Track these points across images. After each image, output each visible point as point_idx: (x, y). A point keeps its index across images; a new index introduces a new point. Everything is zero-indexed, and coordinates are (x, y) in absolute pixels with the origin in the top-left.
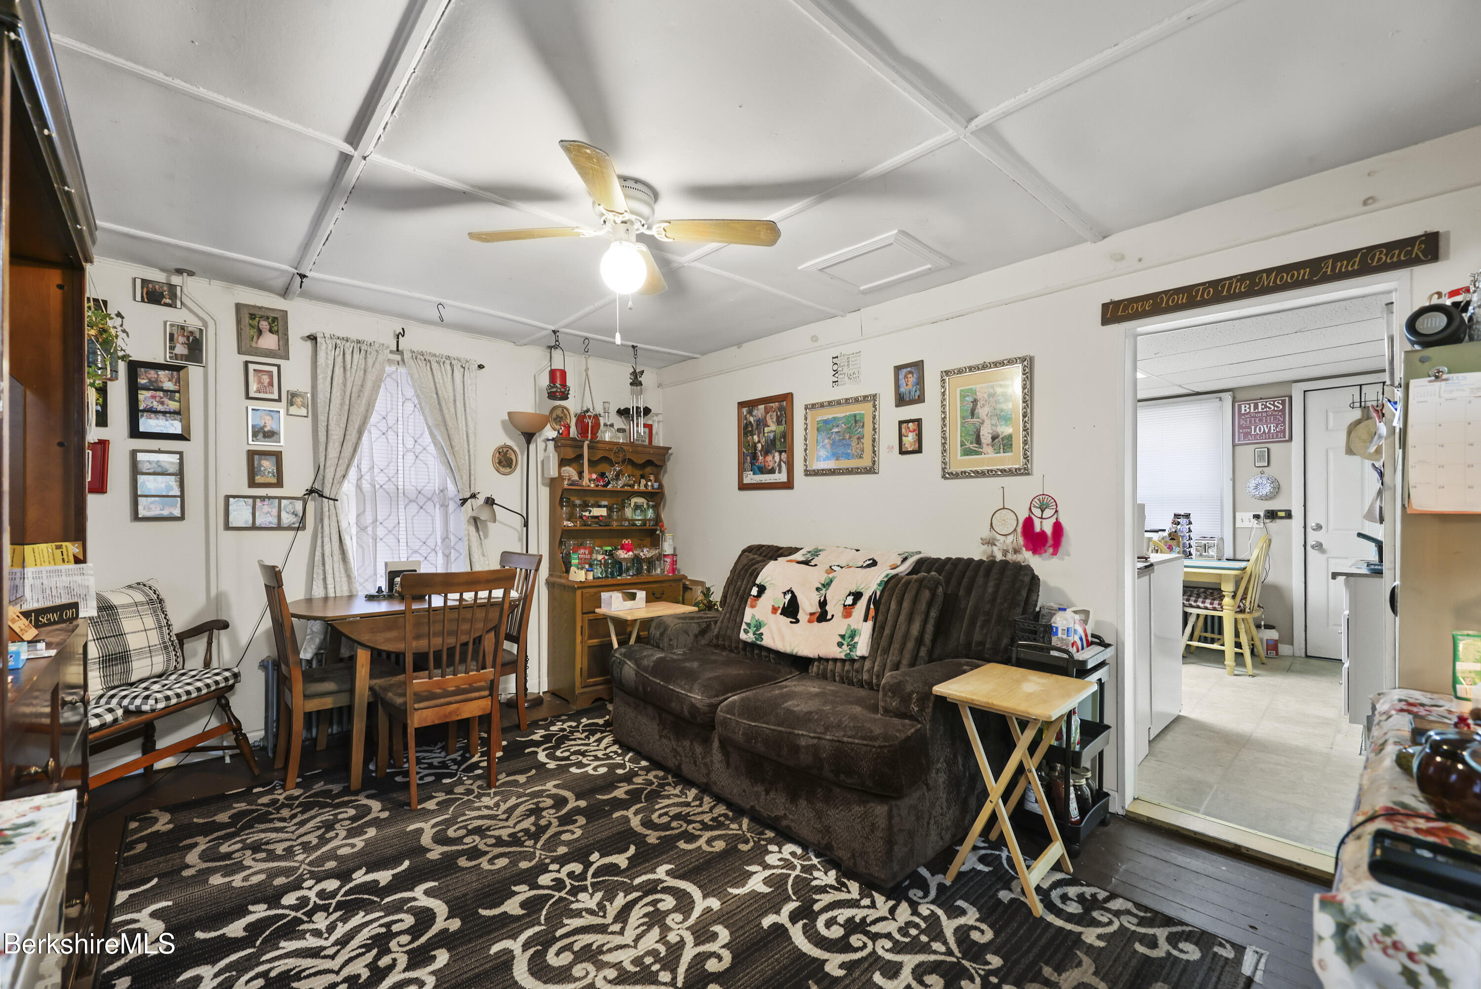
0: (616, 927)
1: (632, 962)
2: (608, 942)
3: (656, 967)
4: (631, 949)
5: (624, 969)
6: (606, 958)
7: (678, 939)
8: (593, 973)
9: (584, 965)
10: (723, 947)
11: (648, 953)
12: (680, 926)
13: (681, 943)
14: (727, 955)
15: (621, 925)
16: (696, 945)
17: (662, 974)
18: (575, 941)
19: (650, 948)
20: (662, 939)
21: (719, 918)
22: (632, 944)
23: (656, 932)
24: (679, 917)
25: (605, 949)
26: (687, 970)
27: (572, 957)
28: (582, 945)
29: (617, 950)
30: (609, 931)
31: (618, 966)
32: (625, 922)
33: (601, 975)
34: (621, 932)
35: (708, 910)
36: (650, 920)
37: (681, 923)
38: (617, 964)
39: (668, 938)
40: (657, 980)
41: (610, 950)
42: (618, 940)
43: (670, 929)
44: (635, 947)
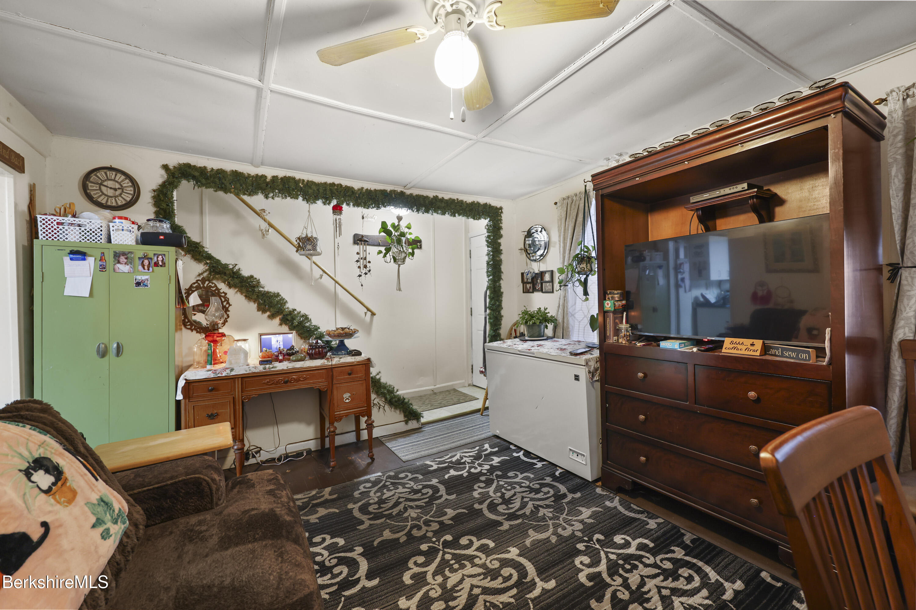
0: (476, 591)
1: (466, 566)
2: (481, 580)
3: (452, 562)
4: (467, 574)
5: (470, 563)
6: (481, 570)
7: (436, 578)
8: (488, 562)
9: (493, 567)
10: (410, 569)
11: (456, 571)
12: (433, 587)
13: (434, 574)
14: (411, 564)
15: (473, 593)
16: (426, 572)
17: (450, 558)
18: (502, 583)
19: (454, 574)
20: (446, 578)
21: (405, 589)
22: (465, 577)
23: (449, 584)
24: (432, 594)
25: (482, 577)
26: (435, 559)
27: (502, 572)
28: (497, 581)
29: (475, 574)
30: (481, 589)
31: (474, 565)
32: (470, 595)
33: (483, 561)
34: (472, 587)
35: (409, 598)
36: (452, 594)
37: (431, 589)
38: (475, 566)
39: (442, 579)
40: (453, 556)
41: (479, 575)
42: (475, 581)
43: (440, 585)
44: (463, 575)
